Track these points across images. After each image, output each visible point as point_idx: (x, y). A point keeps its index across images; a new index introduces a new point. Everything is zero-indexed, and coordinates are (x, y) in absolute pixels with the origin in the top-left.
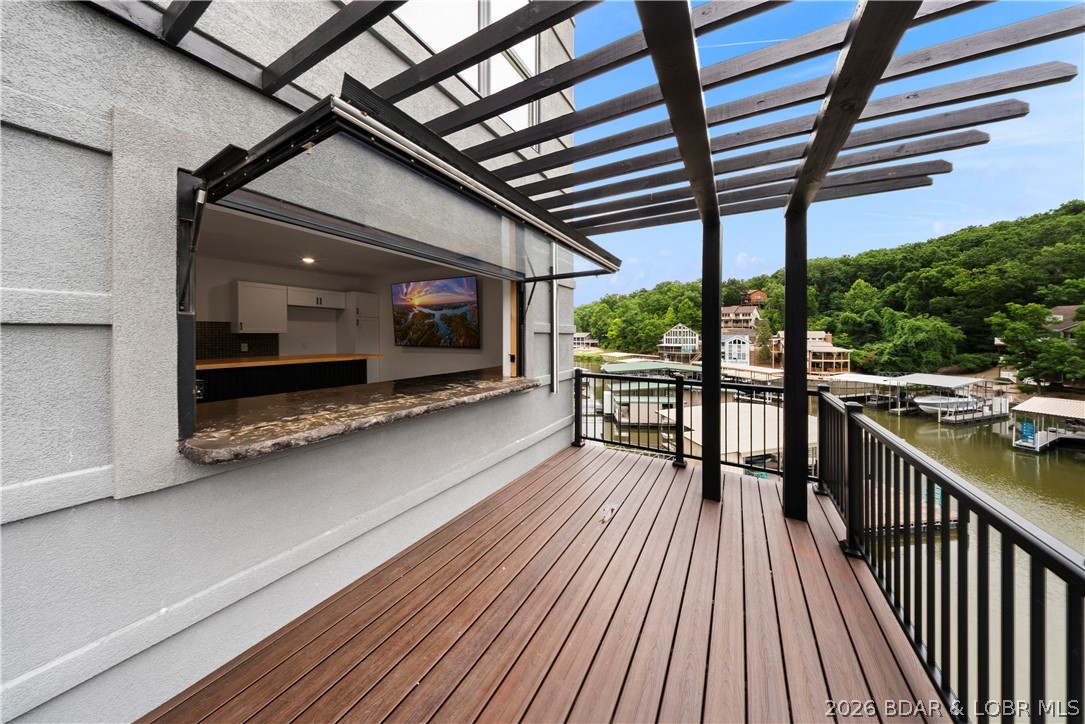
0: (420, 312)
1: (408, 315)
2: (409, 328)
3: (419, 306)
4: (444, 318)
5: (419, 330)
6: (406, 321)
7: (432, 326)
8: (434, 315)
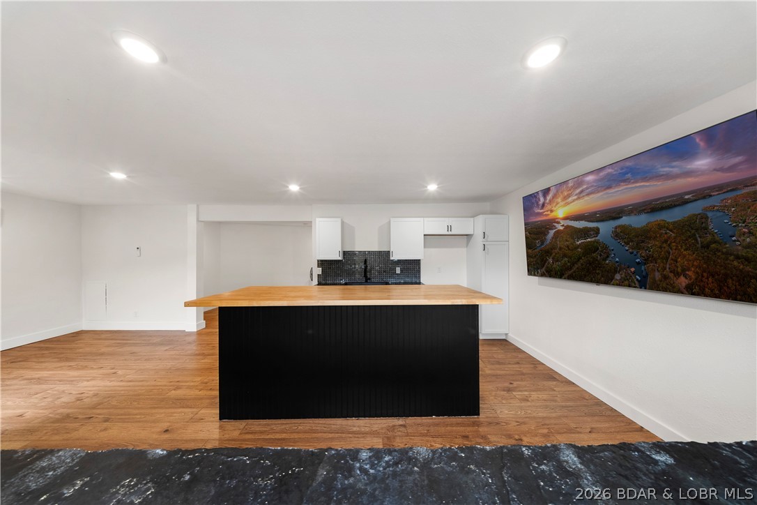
0: (567, 227)
1: (545, 234)
2: (548, 252)
3: (566, 218)
4: (621, 234)
5: (565, 256)
6: (542, 243)
7: (592, 249)
8: (597, 231)
